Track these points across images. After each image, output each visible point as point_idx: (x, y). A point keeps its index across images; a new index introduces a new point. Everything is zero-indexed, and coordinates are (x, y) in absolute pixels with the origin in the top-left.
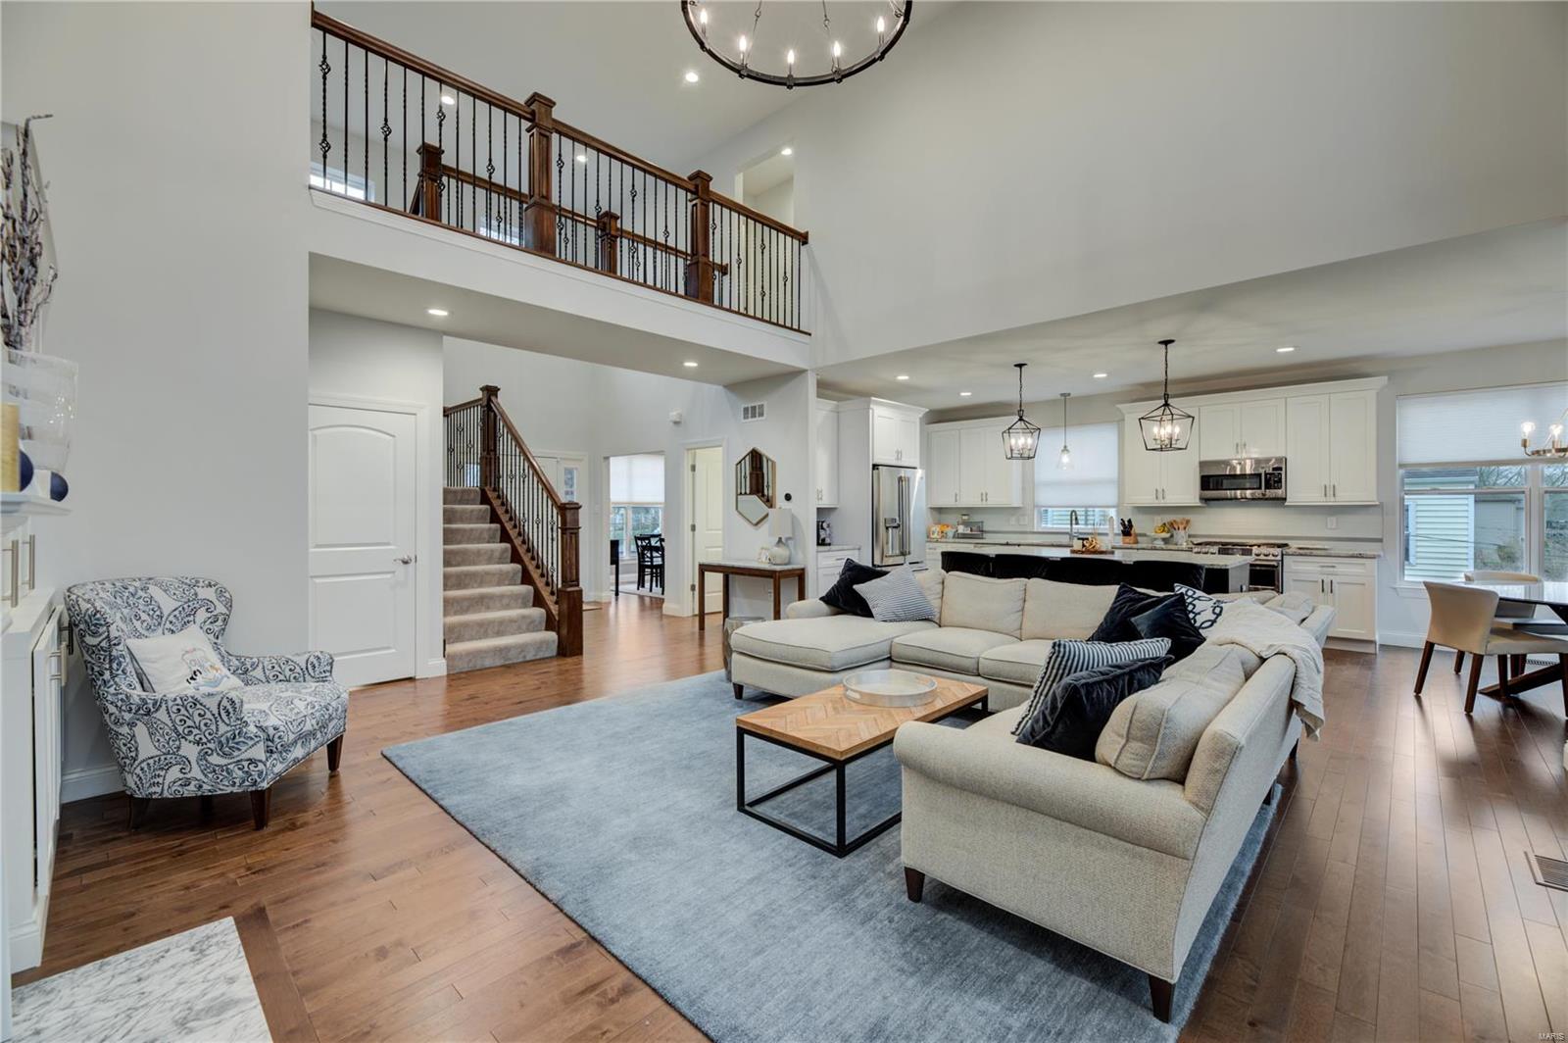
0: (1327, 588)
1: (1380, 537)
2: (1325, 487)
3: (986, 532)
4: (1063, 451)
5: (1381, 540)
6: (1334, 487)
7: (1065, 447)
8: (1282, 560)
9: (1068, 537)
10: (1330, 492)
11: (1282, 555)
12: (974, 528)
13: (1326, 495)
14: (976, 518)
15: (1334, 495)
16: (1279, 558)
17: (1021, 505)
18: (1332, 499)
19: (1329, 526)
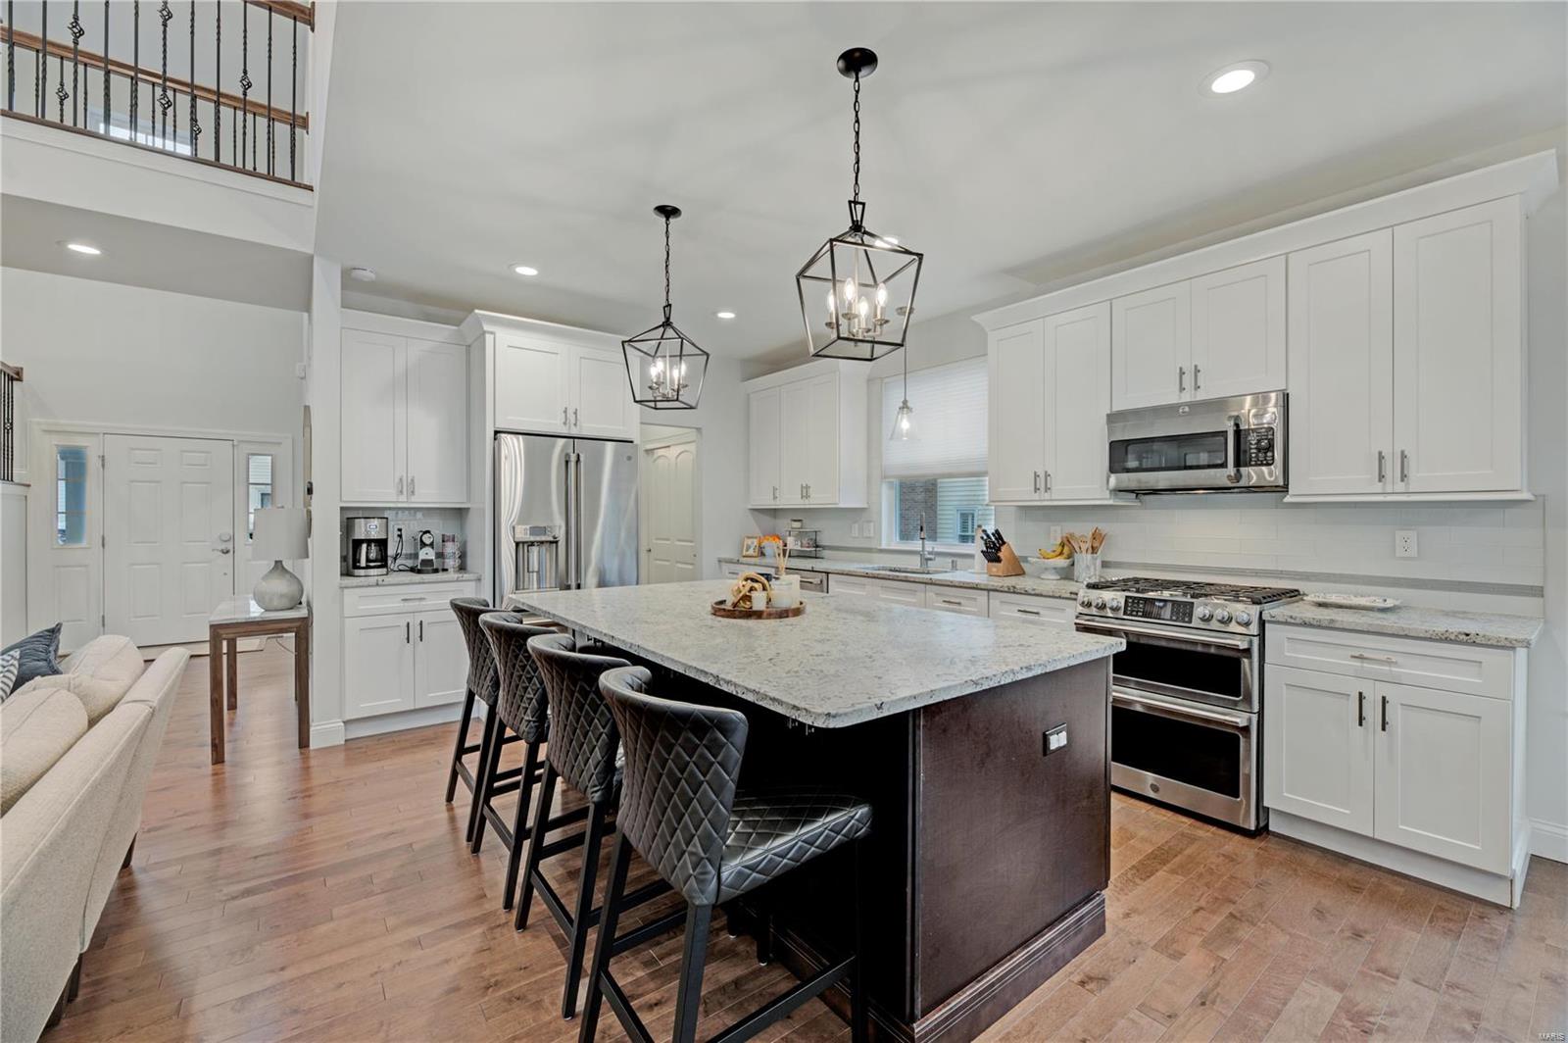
0: (1373, 713)
1: (1538, 583)
2: (1381, 457)
3: (824, 548)
4: (902, 408)
5: (1538, 592)
6: (1403, 456)
7: (905, 402)
8: (1262, 635)
9: (917, 559)
10: (1392, 469)
11: (1262, 624)
12: (805, 542)
13: (1381, 477)
14: (811, 525)
15: (1403, 477)
16: (1254, 629)
17: (865, 506)
18: (1400, 487)
19: (1400, 552)
